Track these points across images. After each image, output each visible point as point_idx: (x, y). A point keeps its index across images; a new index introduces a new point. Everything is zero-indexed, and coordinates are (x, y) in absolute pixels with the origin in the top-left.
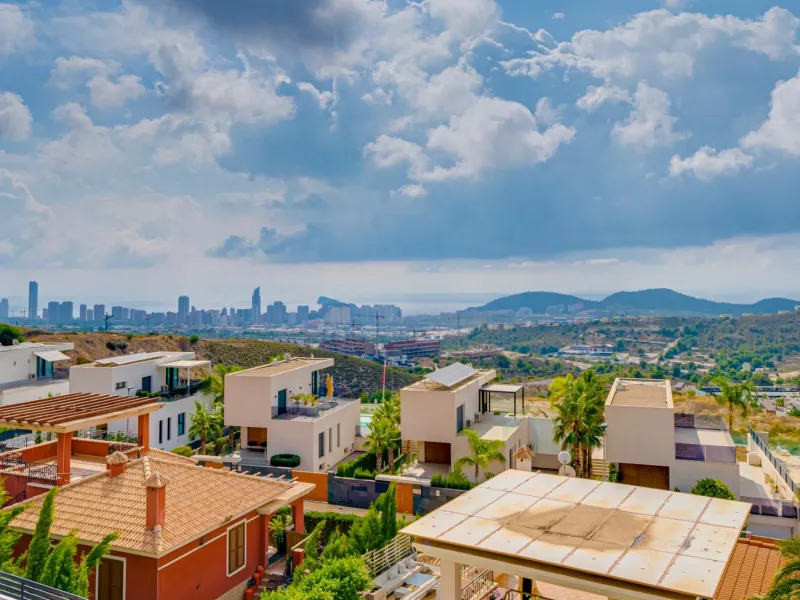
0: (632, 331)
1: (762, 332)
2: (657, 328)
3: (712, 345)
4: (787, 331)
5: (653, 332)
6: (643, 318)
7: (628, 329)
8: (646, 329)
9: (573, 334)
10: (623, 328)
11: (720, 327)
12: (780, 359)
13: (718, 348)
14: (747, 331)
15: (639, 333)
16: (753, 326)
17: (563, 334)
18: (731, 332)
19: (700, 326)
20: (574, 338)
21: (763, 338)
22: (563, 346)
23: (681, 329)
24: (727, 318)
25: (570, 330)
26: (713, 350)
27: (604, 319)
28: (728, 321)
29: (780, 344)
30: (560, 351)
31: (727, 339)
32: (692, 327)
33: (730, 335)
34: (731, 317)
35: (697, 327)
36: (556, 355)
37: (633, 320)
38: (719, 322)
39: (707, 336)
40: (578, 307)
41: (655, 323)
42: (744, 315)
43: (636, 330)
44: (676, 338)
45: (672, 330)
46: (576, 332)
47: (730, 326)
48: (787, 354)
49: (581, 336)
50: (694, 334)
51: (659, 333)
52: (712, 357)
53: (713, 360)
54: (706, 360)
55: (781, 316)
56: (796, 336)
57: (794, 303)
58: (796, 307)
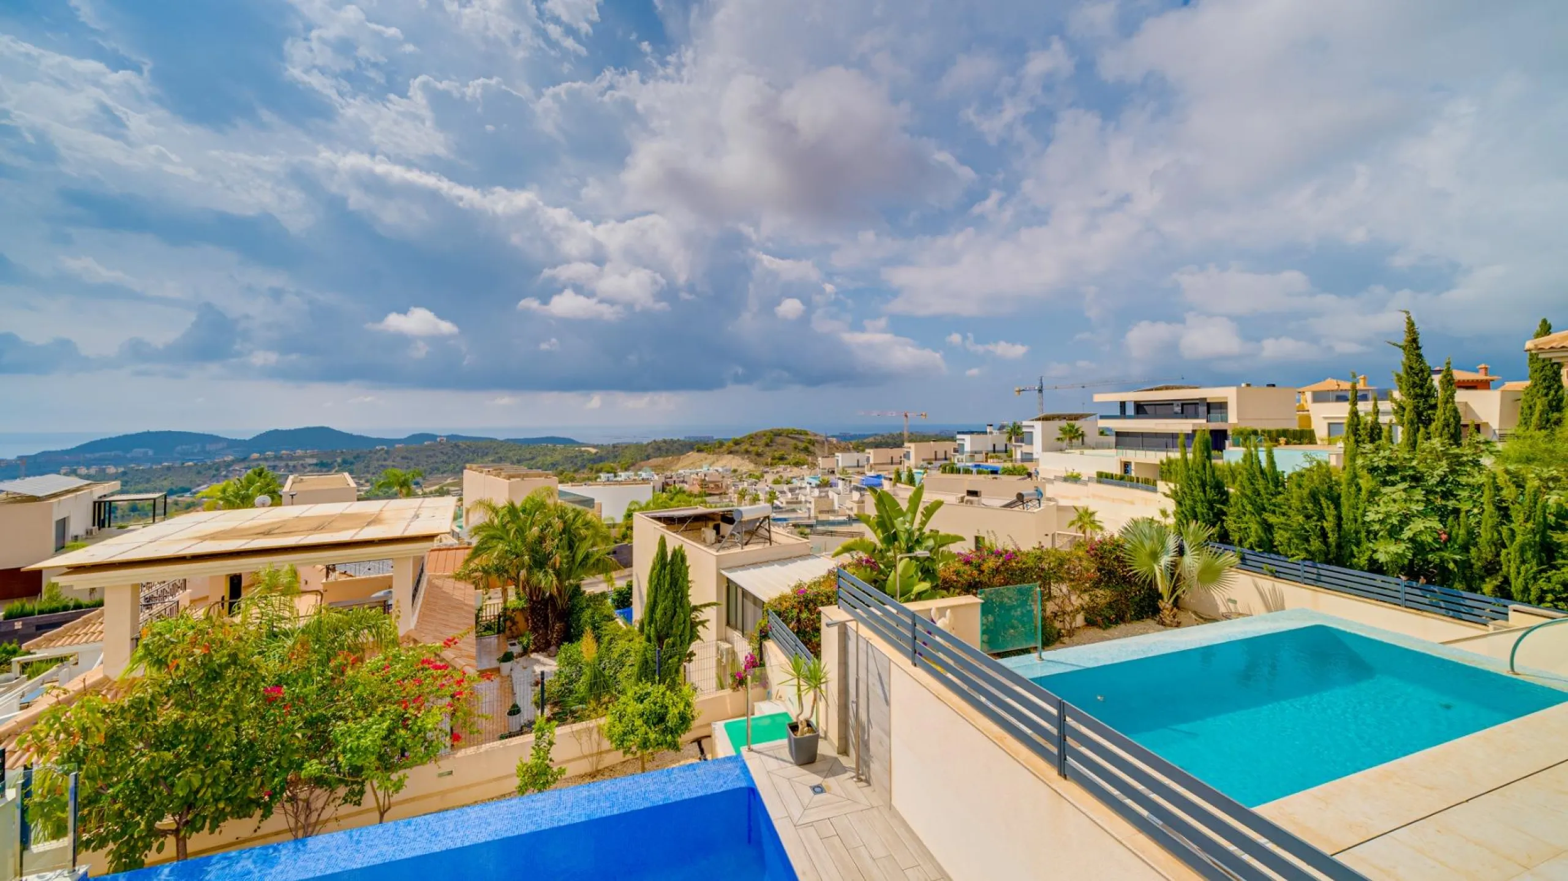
0: (287, 466)
1: (412, 459)
2: (314, 461)
3: (368, 472)
4: (431, 456)
5: (310, 465)
6: (299, 452)
7: (283, 464)
8: (301, 462)
9: (215, 472)
10: (277, 463)
11: (376, 456)
12: (424, 479)
13: (374, 474)
14: (398, 459)
15: (294, 467)
16: (405, 454)
17: (199, 473)
18: (385, 460)
19: (357, 457)
20: (214, 476)
21: (412, 464)
22: (199, 485)
23: (339, 460)
24: (383, 449)
25: (210, 468)
26: (369, 476)
27: (256, 455)
28: (382, 452)
29: (425, 467)
30: (194, 490)
31: (382, 466)
32: (350, 458)
33: (384, 463)
34: (386, 448)
35: (355, 458)
36: (188, 495)
37: (288, 455)
38: (375, 453)
39: (363, 464)
40: (220, 445)
41: (312, 456)
42: (397, 446)
43: (291, 463)
44: (334, 468)
45: (330, 461)
46: (217, 470)
47: (386, 456)
48: (430, 473)
49: (224, 473)
50: (352, 463)
51: (316, 465)
52: (367, 481)
53: (368, 484)
54: (362, 485)
55: (427, 446)
56: (438, 460)
57: (437, 436)
58: (438, 439)
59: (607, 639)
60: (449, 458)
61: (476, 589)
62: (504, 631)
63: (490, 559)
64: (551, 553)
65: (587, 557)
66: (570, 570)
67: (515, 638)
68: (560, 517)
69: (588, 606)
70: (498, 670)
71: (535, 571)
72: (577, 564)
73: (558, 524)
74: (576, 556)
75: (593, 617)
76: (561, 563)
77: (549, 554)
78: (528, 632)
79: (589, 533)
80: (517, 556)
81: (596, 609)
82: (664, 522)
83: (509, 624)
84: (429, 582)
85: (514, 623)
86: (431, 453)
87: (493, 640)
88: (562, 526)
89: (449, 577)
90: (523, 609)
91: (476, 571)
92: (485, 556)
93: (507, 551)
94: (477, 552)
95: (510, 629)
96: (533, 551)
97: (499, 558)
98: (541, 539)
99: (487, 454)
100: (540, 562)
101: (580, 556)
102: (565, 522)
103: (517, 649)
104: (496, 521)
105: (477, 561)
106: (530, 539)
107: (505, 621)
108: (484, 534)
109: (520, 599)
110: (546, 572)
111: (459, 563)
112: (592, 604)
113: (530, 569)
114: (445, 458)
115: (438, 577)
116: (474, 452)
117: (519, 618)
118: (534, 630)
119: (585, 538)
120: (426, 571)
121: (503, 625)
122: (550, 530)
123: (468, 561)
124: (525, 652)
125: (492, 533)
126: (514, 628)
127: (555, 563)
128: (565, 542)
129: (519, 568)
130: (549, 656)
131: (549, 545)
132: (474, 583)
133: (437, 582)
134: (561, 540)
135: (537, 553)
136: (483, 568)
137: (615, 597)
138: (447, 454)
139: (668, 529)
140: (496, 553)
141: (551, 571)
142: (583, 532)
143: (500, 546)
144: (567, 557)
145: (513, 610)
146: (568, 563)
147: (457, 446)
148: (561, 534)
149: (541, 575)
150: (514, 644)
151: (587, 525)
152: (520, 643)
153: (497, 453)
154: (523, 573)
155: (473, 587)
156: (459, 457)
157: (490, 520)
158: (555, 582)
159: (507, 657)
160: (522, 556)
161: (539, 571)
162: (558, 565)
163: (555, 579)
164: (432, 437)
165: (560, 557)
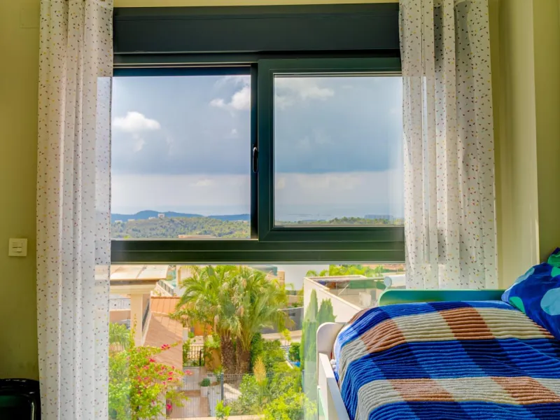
1: (140, 231)
14: (130, 231)
16: (135, 227)
34: (121, 222)
42: (129, 220)
47: (122, 228)
55: (150, 221)
56: (158, 232)
57: (157, 213)
58: (159, 215)
59: (277, 375)
60: (167, 230)
61: (184, 326)
62: (204, 365)
63: (194, 305)
64: (237, 305)
65: (265, 311)
66: (252, 319)
67: (212, 371)
68: (244, 277)
69: (265, 349)
70: (198, 393)
71: (226, 317)
72: (257, 315)
73: (242, 281)
74: (257, 309)
75: (268, 358)
76: (244, 313)
77: (236, 306)
78: (220, 366)
79: (266, 291)
80: (213, 304)
81: (271, 352)
82: (328, 287)
83: (207, 359)
84: (153, 317)
85: (211, 359)
86: (154, 226)
87: (196, 370)
88: (245, 283)
89: (166, 316)
90: (217, 349)
91: (184, 313)
92: (190, 303)
93: (206, 301)
94: (185, 299)
95: (208, 364)
96: (224, 302)
97: (200, 304)
98: (230, 293)
99: (195, 228)
100: (229, 311)
101: (260, 308)
102: (248, 281)
103: (213, 379)
104: (198, 278)
105: (184, 306)
106: (222, 292)
107: (204, 356)
108: (190, 286)
109: (215, 340)
110: (233, 319)
111: (173, 308)
112: (268, 348)
113: (222, 315)
114: (164, 231)
115: (160, 315)
116: (185, 227)
117: (215, 356)
118: (225, 365)
119: (263, 294)
120: (150, 309)
121: (204, 361)
122: (237, 286)
123: (178, 306)
124: (219, 382)
125: (195, 285)
126: (211, 363)
127: (240, 313)
128: (248, 297)
129: (215, 313)
130: (237, 387)
131: (236, 298)
132: (182, 322)
133: (158, 318)
134: (245, 295)
135: (227, 303)
136: (189, 312)
137: (292, 351)
138: (165, 227)
139: (330, 292)
140: (198, 301)
141: (237, 318)
142: (261, 289)
143: (201, 296)
144: (250, 308)
145: (211, 349)
146: (250, 313)
147: (172, 221)
148: (245, 290)
149: (229, 321)
150: (211, 375)
151: (265, 284)
152: (216, 374)
153: (203, 228)
154: (217, 317)
155: (182, 325)
156: (174, 230)
157: (195, 277)
158: (239, 327)
159: (205, 383)
160: (217, 305)
161: (228, 318)
162: (242, 314)
163: (239, 324)
164: (155, 213)
165: (244, 307)
